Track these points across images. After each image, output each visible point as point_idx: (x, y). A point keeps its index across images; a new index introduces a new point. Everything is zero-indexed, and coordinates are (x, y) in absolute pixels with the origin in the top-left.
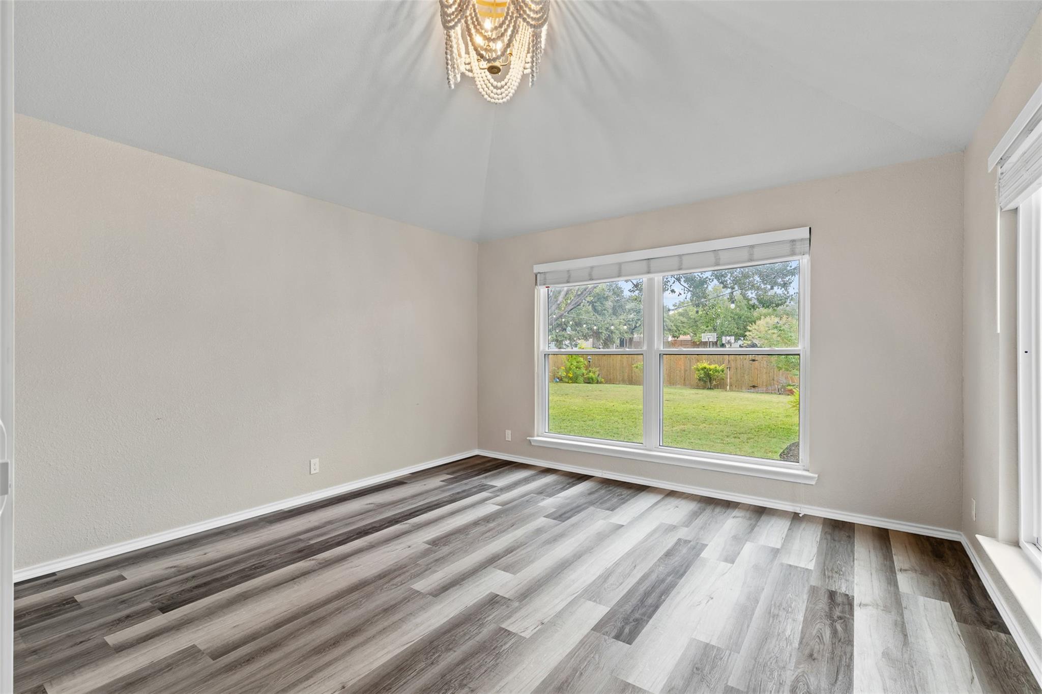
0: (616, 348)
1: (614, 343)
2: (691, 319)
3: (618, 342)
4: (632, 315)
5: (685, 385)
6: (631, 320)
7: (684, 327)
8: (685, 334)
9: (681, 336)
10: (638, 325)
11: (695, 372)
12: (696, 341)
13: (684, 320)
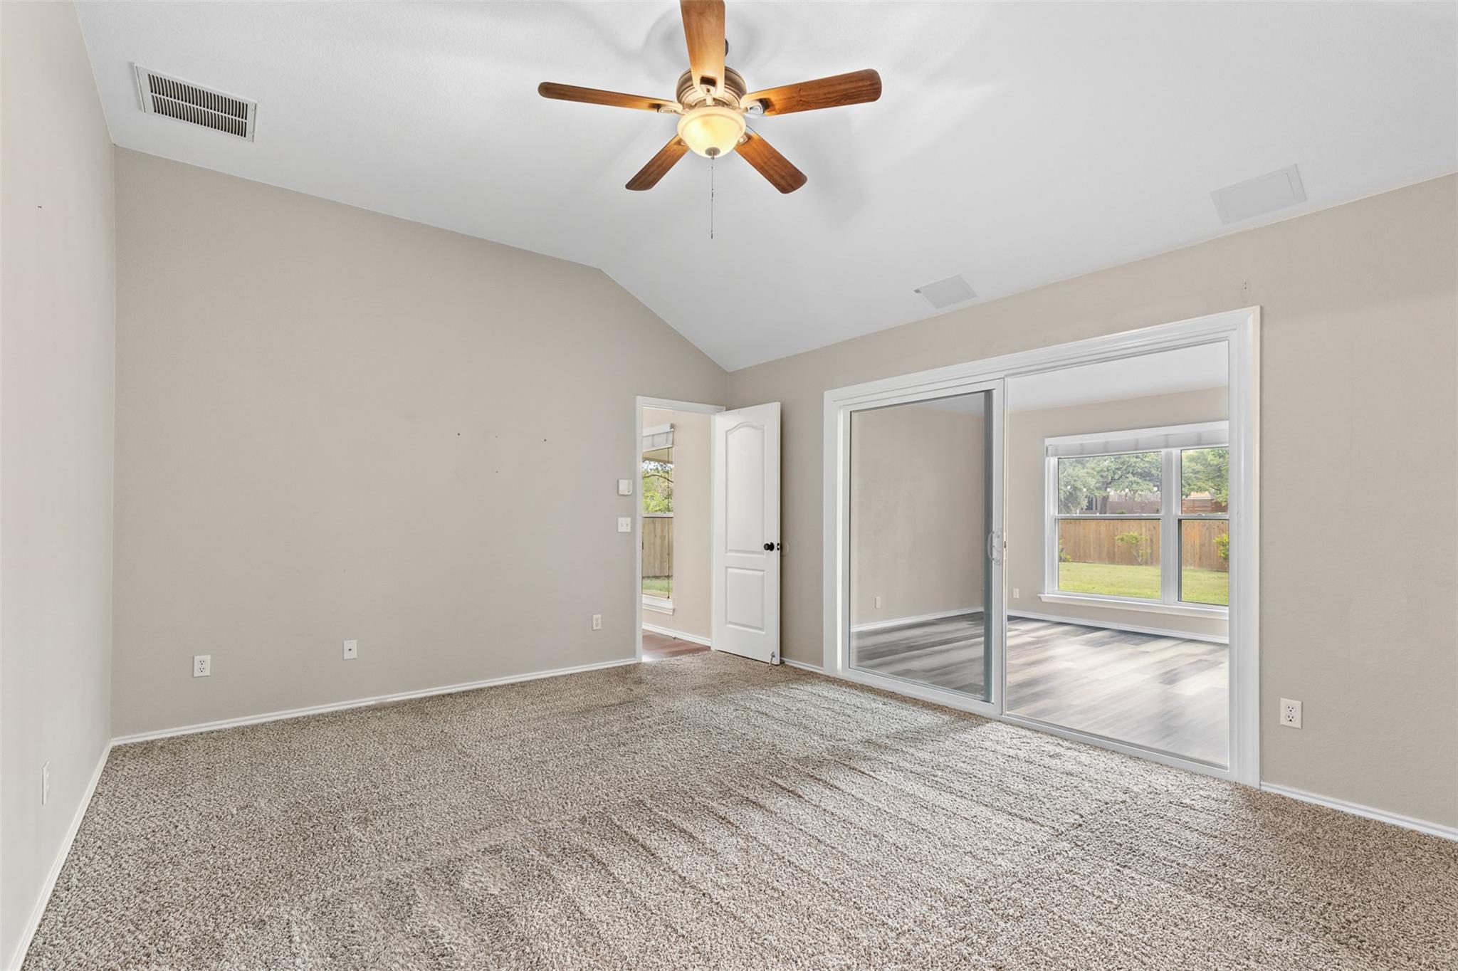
0: (1080, 513)
1: (1079, 504)
2: (1211, 466)
3: (1085, 503)
4: (1107, 462)
5: (1201, 565)
6: (1105, 469)
7: (1197, 479)
8: (1200, 490)
9: (1192, 493)
10: (1116, 477)
11: (1218, 548)
12: (1219, 500)
13: (1199, 467)
